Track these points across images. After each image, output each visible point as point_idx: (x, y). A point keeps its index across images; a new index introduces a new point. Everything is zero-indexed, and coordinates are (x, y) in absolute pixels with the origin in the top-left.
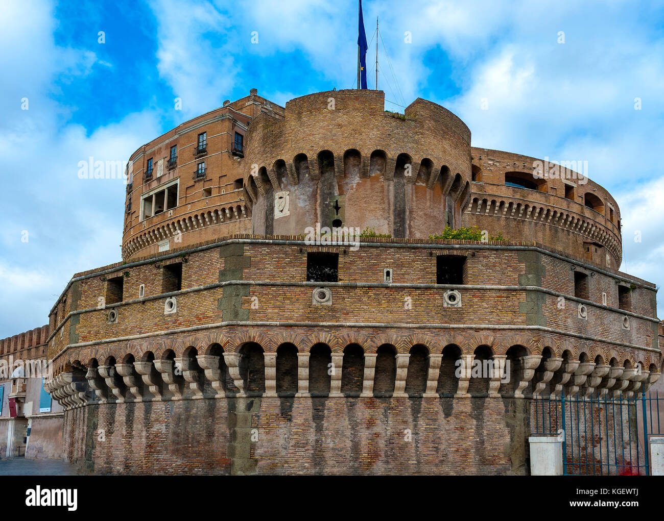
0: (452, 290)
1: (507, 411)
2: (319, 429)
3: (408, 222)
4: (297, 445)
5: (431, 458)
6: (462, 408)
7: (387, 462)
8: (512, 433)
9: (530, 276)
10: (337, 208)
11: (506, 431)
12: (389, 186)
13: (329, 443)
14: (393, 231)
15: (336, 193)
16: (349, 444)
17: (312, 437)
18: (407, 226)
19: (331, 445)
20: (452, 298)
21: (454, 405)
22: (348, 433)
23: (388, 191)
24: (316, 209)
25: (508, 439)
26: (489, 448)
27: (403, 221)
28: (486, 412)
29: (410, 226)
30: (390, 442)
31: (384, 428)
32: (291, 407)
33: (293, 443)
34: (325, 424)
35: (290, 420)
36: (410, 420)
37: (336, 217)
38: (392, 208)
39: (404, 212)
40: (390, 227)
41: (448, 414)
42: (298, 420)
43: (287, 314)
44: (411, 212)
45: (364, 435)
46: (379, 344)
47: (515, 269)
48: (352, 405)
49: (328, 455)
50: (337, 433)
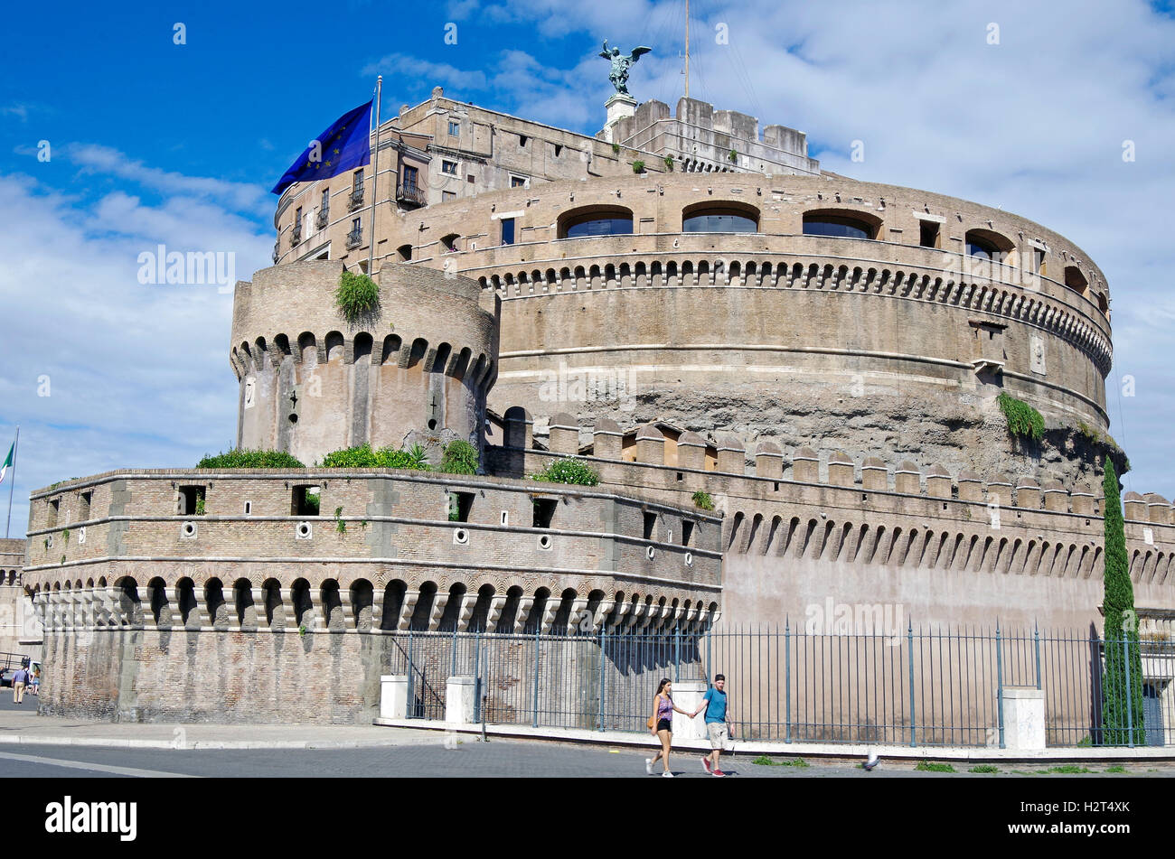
0: (304, 521)
1: (363, 648)
2: (192, 663)
3: (371, 412)
4: (172, 679)
5: (288, 695)
6: (321, 644)
7: (250, 699)
8: (366, 671)
9: (378, 505)
10: (294, 399)
11: (361, 668)
12: (349, 371)
13: (200, 678)
14: (351, 426)
15: (294, 382)
16: (217, 679)
17: (185, 671)
18: (369, 418)
19: (201, 680)
20: (304, 530)
21: (314, 641)
22: (217, 668)
23: (348, 377)
24: (275, 401)
25: (362, 677)
26: (344, 686)
27: (364, 412)
28: (343, 648)
29: (373, 418)
30: (253, 678)
31: (249, 664)
32: (168, 640)
33: (168, 676)
34: (197, 658)
35: (167, 653)
36: (273, 656)
37: (293, 411)
38: (352, 397)
39: (366, 401)
40: (347, 421)
41: (307, 650)
42: (174, 653)
43: (158, 548)
44: (375, 400)
45: (231, 670)
46: (236, 578)
47: (365, 498)
48: (222, 639)
49: (198, 689)
50: (207, 668)
